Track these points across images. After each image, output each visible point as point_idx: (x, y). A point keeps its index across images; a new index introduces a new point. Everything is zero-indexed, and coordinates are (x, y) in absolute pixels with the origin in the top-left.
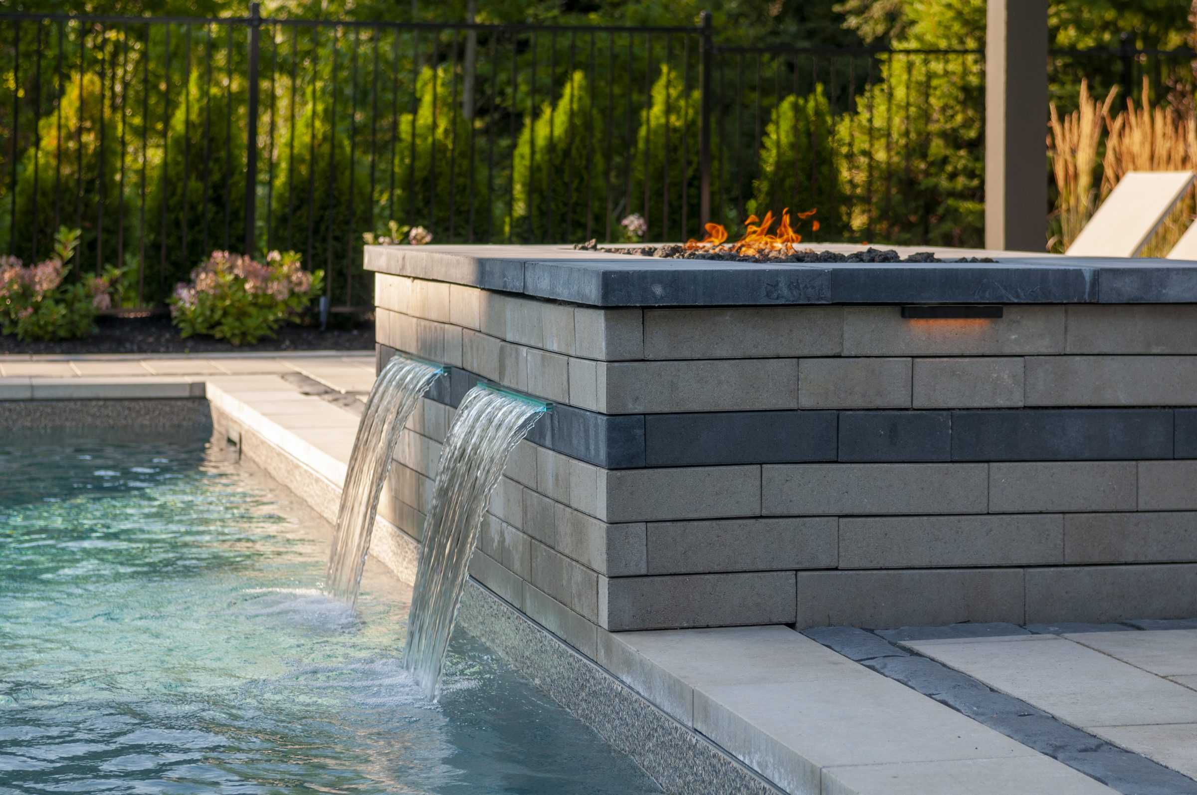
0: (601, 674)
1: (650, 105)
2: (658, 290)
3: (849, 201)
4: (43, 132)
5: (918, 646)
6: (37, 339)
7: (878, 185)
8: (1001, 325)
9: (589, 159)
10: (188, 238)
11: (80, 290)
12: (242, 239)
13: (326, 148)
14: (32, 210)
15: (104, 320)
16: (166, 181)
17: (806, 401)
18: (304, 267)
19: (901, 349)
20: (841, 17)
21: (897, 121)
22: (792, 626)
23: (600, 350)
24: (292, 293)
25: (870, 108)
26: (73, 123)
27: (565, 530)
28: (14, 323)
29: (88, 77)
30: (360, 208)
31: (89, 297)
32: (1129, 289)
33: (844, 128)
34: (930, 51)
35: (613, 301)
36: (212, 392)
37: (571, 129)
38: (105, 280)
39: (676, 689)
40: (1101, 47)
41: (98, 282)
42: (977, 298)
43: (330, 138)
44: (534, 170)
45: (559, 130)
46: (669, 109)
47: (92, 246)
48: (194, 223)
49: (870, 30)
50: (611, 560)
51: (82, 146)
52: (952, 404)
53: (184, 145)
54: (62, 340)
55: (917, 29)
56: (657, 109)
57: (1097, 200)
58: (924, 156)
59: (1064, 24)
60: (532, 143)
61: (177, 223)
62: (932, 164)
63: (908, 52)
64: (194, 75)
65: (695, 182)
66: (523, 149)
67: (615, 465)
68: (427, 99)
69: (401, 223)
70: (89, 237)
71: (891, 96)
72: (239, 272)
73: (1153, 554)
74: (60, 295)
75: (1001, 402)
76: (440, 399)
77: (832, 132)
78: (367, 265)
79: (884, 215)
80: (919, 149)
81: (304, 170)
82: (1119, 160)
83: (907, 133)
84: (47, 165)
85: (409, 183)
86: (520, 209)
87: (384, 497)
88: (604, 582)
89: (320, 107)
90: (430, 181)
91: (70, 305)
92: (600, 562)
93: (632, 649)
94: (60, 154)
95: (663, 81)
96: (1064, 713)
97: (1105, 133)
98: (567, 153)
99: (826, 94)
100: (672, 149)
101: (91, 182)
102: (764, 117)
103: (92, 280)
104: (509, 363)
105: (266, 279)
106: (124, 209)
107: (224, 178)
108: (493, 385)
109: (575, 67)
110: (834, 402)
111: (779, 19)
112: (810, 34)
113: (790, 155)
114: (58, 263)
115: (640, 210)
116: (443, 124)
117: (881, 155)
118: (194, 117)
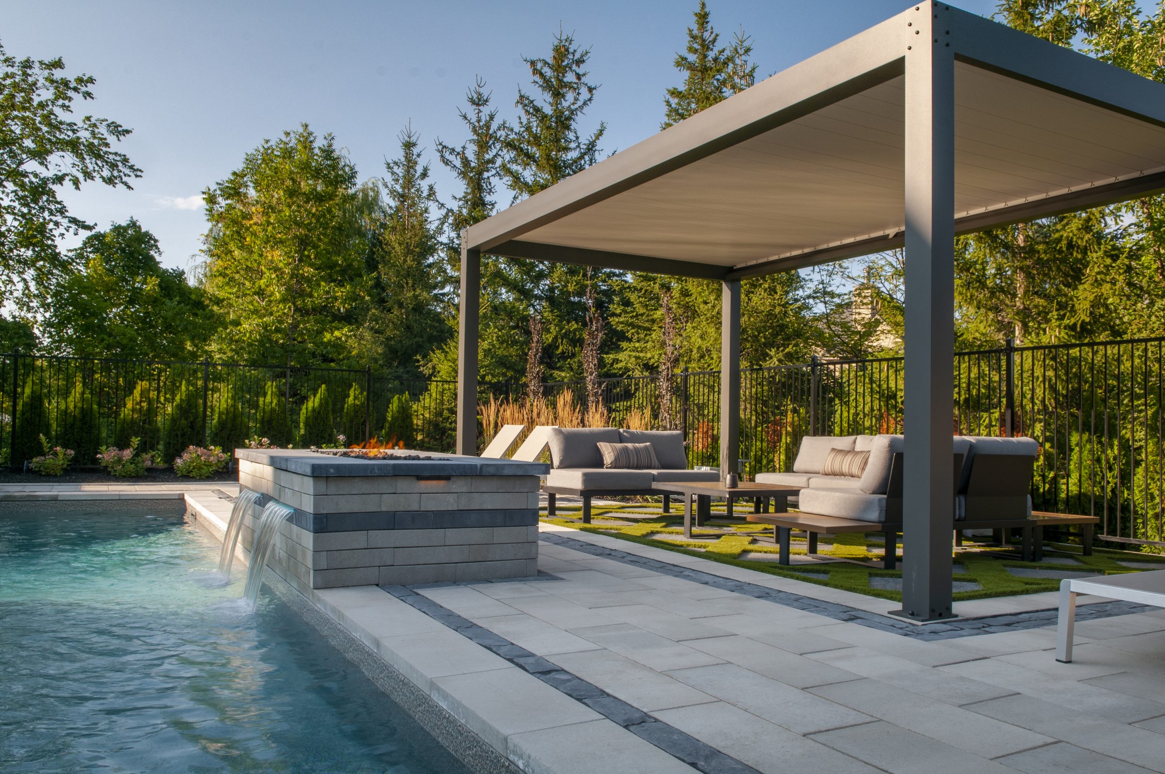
0: (311, 603)
1: (349, 396)
2: (332, 471)
3: (416, 430)
4: (127, 402)
5: (420, 591)
6: (124, 477)
7: (426, 426)
8: (450, 483)
9: (327, 415)
10: (180, 441)
11: (140, 459)
12: (201, 441)
13: (232, 409)
14: (123, 430)
15: (149, 470)
16: (174, 420)
17: (384, 509)
18: (223, 452)
19: (417, 491)
20: (418, 367)
21: (433, 404)
22: (377, 585)
23: (311, 491)
24: (219, 461)
25: (424, 399)
26: (138, 399)
27: (299, 553)
28: (115, 471)
29: (144, 383)
30: (244, 430)
31: (143, 461)
32: (492, 471)
33: (415, 407)
34: (444, 382)
35: (316, 474)
36: (187, 497)
37: (321, 404)
38: (149, 456)
39: (334, 610)
40: (499, 382)
41: (146, 456)
42: (442, 474)
43: (234, 406)
44: (307, 418)
45: (316, 405)
46: (355, 398)
47: (145, 443)
48: (183, 435)
49: (427, 372)
50: (314, 564)
51: (142, 407)
52: (433, 509)
53: (179, 407)
54: (133, 477)
55: (441, 374)
56: (351, 398)
57: (496, 433)
58: (441, 416)
59: (487, 374)
60: (307, 409)
61: (177, 435)
62: (444, 419)
63: (437, 381)
64: (184, 382)
65: (364, 423)
66: (304, 411)
67: (316, 531)
68: (270, 392)
69: (259, 436)
70: (144, 440)
71: (431, 396)
72: (199, 453)
73: (498, 558)
74: (132, 461)
75: (450, 509)
76: (260, 505)
77: (411, 407)
78: (236, 456)
79: (428, 436)
80: (440, 414)
81: (224, 417)
82: (503, 419)
83: (436, 409)
84: (129, 414)
85: (262, 422)
86: (302, 432)
87: (240, 537)
88: (312, 572)
89: (230, 395)
90: (270, 422)
91: (136, 465)
92: (310, 564)
93: (320, 595)
94: (133, 410)
95: (353, 389)
96: (463, 615)
97: (499, 411)
98: (319, 412)
99: (409, 394)
100: (356, 412)
101: (145, 420)
102: (389, 402)
103: (144, 456)
104: (282, 493)
105: (209, 456)
106: (158, 430)
107: (194, 420)
108: (277, 501)
109: (323, 383)
110: (394, 510)
111: (397, 367)
112: (408, 372)
113: (397, 415)
114: (132, 449)
115: (344, 433)
116: (275, 401)
117: (427, 415)
118: (183, 397)
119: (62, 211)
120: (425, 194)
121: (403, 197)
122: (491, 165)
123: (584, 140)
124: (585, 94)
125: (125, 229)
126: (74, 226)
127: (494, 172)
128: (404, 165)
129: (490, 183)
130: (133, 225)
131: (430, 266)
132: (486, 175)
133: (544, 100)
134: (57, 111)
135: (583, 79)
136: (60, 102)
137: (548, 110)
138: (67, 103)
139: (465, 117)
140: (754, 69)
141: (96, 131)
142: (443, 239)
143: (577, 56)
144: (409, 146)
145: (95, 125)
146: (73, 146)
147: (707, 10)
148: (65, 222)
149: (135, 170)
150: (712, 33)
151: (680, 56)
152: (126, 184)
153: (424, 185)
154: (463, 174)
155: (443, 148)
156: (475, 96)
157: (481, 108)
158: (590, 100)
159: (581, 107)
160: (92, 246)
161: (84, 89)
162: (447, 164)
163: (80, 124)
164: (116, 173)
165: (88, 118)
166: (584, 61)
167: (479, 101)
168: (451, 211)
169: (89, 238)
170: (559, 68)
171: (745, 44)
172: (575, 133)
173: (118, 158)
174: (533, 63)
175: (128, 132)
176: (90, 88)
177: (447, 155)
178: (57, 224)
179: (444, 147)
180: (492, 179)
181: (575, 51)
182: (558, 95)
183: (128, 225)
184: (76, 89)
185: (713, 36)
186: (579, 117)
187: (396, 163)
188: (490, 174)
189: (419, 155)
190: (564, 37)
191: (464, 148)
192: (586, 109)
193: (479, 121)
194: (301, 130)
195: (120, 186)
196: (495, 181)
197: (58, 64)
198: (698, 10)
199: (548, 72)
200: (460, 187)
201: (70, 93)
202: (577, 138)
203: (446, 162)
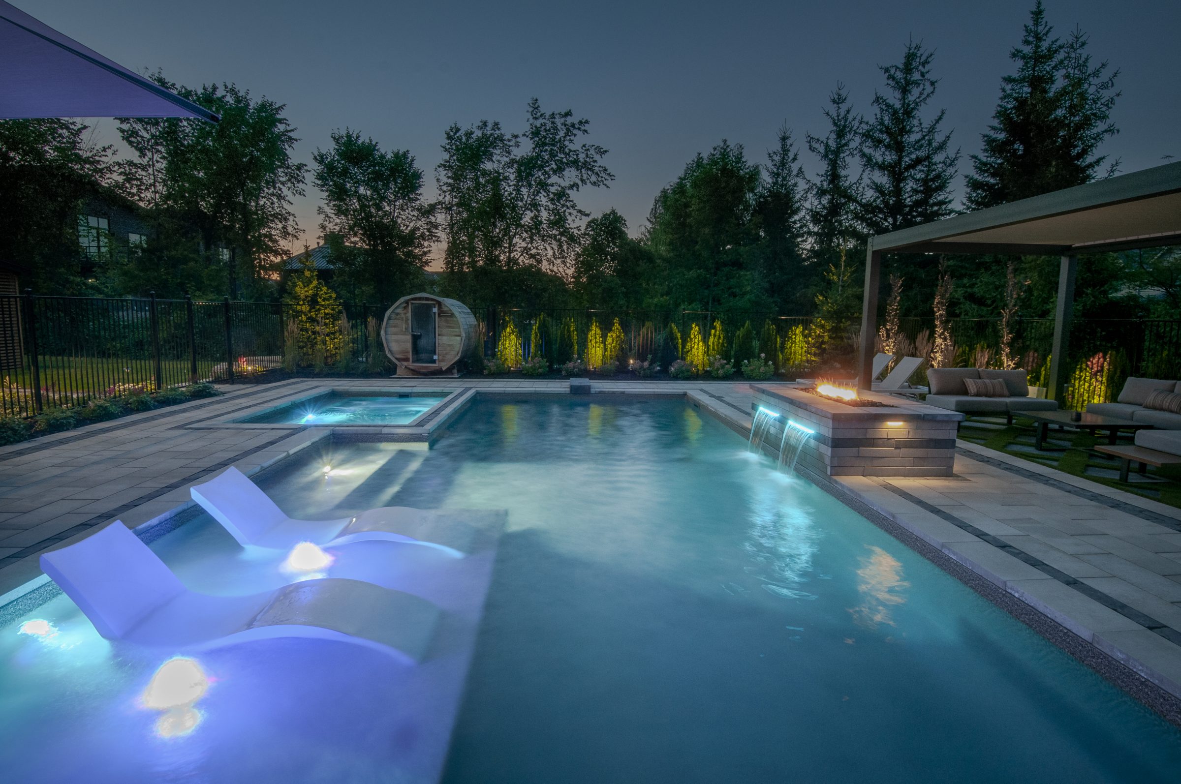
119: (573, 207)
120: (795, 173)
121: (776, 175)
122: (846, 148)
123: (926, 125)
124: (929, 89)
125: (609, 215)
126: (579, 214)
127: (848, 152)
128: (781, 154)
129: (845, 161)
130: (613, 212)
131: (795, 222)
132: (842, 155)
133: (894, 98)
134: (567, 143)
135: (927, 76)
136: (568, 138)
137: (898, 105)
138: (572, 138)
139: (828, 114)
140: (1087, 59)
141: (589, 153)
142: (807, 205)
143: (923, 58)
144: (784, 139)
145: (588, 150)
146: (575, 163)
147: (1042, 7)
148: (574, 212)
149: (611, 176)
150: (1046, 26)
151: (1016, 50)
152: (606, 185)
153: (795, 167)
154: (825, 156)
155: (810, 139)
156: (836, 97)
157: (840, 105)
158: (932, 92)
159: (925, 99)
160: (591, 227)
161: (583, 128)
162: (813, 151)
163: (580, 150)
164: (600, 179)
165: (584, 146)
166: (929, 62)
167: (838, 101)
168: (815, 184)
169: (590, 222)
170: (908, 69)
171: (1080, 40)
172: (919, 120)
173: (601, 169)
174: (887, 70)
175: (606, 151)
176: (587, 127)
177: (814, 145)
178: (570, 214)
179: (812, 138)
180: (846, 158)
181: (921, 55)
182: (905, 91)
183: (611, 213)
184: (579, 129)
185: (1047, 29)
186: (923, 108)
187: (774, 153)
188: (845, 155)
189: (791, 145)
190: (914, 45)
191: (828, 138)
192: (928, 100)
193: (838, 116)
194: (722, 144)
195: (602, 186)
196: (848, 159)
197: (568, 114)
198: (1034, 9)
199: (899, 75)
200: (823, 167)
201: (575, 132)
202: (921, 124)
203: (811, 149)
